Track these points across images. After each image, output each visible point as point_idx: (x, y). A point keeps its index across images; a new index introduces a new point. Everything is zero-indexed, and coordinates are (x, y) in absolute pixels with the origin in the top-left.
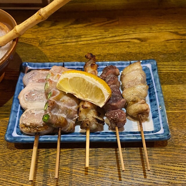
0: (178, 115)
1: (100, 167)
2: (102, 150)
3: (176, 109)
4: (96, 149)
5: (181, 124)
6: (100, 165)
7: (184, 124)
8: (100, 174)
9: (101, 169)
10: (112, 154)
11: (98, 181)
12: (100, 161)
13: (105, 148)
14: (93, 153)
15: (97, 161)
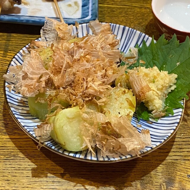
0: (114, 10)
1: (9, 52)
2: (16, 36)
3: (114, 4)
4: (8, 34)
5: (117, 18)
6: (10, 49)
7: (120, 18)
8: (8, 57)
9: (10, 53)
10: (27, 40)
11: (4, 64)
12: (12, 45)
13: (20, 34)
14: (3, 37)
15: (7, 46)
